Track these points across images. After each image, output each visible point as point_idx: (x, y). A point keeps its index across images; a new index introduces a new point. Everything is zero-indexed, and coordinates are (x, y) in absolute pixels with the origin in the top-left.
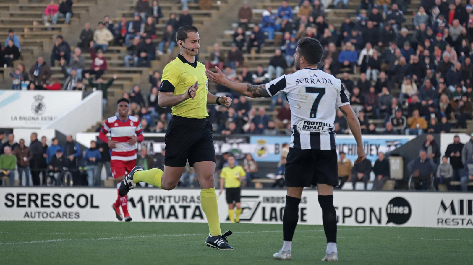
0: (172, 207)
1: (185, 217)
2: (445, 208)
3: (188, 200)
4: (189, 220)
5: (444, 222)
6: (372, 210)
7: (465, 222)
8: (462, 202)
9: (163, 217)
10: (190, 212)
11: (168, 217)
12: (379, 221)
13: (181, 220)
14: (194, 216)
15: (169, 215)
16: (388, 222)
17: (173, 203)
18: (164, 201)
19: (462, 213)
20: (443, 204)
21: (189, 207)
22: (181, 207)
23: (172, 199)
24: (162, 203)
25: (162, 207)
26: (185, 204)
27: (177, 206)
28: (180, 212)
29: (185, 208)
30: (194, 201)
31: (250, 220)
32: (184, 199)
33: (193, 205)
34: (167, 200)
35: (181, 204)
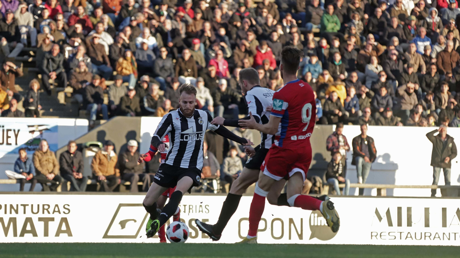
0: (28, 220)
1: (46, 234)
2: (380, 219)
3: (51, 210)
4: (52, 239)
5: (378, 236)
6: (291, 221)
7: (404, 236)
8: (399, 209)
9: (15, 235)
10: (53, 227)
11: (22, 235)
12: (301, 237)
13: (41, 239)
14: (59, 232)
15: (24, 231)
16: (312, 237)
17: (29, 214)
18: (17, 212)
19: (400, 224)
20: (377, 212)
21: (52, 219)
22: (40, 219)
23: (28, 209)
24: (14, 215)
25: (13, 220)
26: (46, 215)
27: (35, 218)
28: (39, 227)
29: (46, 221)
30: (59, 211)
31: (134, 237)
32: (45, 208)
33: (58, 217)
34: (21, 209)
35: (40, 215)
